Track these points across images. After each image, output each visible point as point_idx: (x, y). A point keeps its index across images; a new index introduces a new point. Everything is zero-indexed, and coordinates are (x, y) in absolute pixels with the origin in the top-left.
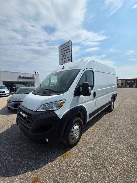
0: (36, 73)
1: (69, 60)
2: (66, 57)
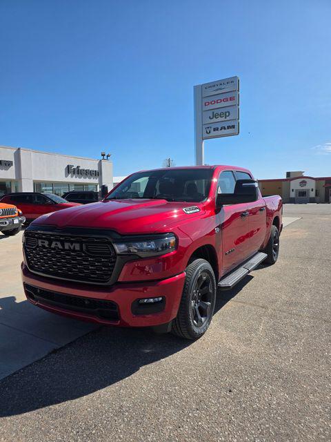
0: (105, 157)
1: (233, 127)
2: (223, 119)
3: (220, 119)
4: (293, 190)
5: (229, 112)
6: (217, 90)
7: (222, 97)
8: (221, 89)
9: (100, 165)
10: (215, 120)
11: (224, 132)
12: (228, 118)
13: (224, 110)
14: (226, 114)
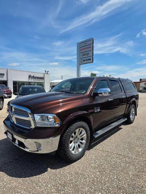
3: (86, 56)
4: (141, 87)
6: (85, 44)
7: (86, 47)
8: (86, 44)
9: (44, 75)
10: (84, 57)
11: (87, 61)
12: (88, 56)
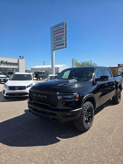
0: (21, 58)
1: (63, 44)
2: (60, 41)
5: (62, 38)
7: (59, 31)
8: (59, 28)
9: (18, 61)
10: (57, 41)
11: (60, 47)
13: (60, 37)
14: (61, 39)
